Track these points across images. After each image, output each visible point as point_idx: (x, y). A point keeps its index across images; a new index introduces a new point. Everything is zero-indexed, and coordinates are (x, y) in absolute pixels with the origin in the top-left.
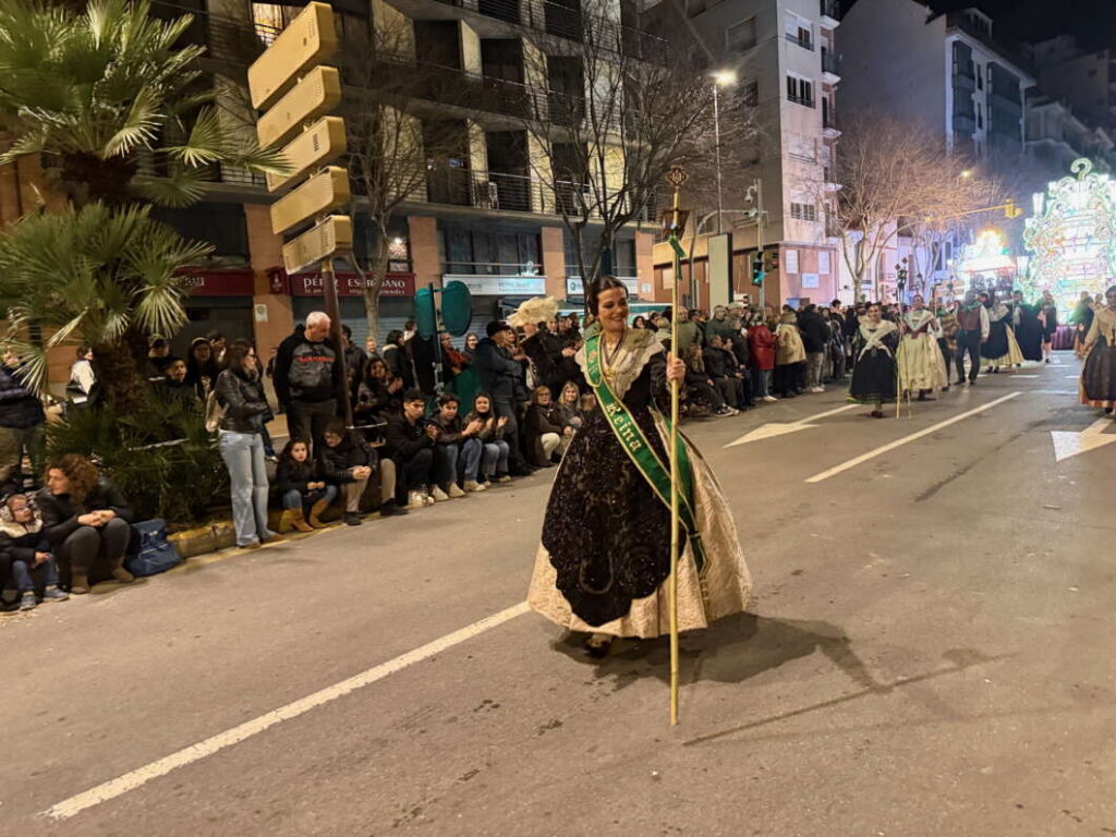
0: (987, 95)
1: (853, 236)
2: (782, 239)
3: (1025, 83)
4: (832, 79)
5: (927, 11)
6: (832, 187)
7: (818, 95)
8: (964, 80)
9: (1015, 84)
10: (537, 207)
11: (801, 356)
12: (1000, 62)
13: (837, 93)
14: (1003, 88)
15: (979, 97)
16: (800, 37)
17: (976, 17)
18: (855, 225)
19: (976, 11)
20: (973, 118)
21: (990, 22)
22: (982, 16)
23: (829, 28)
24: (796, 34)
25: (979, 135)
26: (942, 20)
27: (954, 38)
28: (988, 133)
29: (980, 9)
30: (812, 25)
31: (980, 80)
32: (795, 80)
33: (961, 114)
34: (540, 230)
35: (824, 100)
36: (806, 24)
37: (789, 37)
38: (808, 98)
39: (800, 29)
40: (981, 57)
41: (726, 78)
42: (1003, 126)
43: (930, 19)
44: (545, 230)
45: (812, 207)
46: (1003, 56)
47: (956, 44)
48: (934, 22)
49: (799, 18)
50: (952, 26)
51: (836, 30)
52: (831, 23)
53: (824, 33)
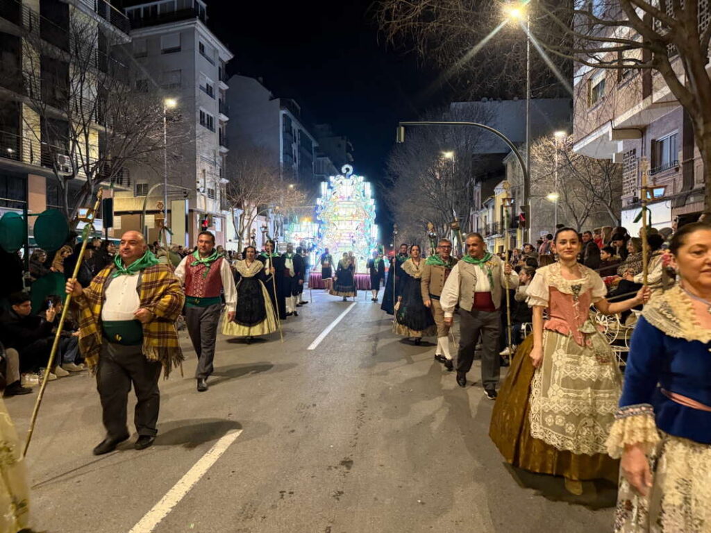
0: (299, 146)
1: (238, 212)
2: (196, 207)
3: (315, 144)
4: (224, 118)
5: (270, 94)
6: (225, 181)
7: (217, 126)
8: (288, 136)
9: (310, 143)
10: (27, 159)
12: (304, 130)
13: (226, 126)
14: (305, 144)
15: (295, 147)
16: (207, 90)
17: (294, 104)
18: (239, 206)
19: (293, 100)
20: (292, 156)
21: (299, 108)
22: (296, 104)
23: (223, 89)
24: (205, 87)
25: (295, 166)
26: (278, 100)
27: (283, 112)
28: (299, 165)
29: (295, 100)
30: (214, 84)
31: (295, 138)
32: (204, 113)
33: (287, 154)
34: (27, 176)
35: (220, 129)
36: (211, 82)
37: (201, 88)
38: (211, 126)
39: (207, 85)
40: (295, 125)
41: (171, 103)
42: (306, 163)
43: (271, 99)
44: (31, 177)
45: (212, 190)
46: (306, 129)
47: (284, 115)
48: (274, 101)
49: (207, 78)
50: (283, 105)
51: (227, 91)
52: (224, 87)
53: (220, 90)
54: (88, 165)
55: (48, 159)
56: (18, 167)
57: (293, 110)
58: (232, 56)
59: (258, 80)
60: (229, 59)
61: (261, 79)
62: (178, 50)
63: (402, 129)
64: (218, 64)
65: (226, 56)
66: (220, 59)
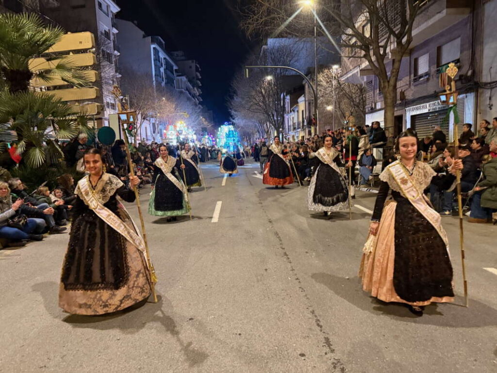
0: (165, 69)
2: (104, 116)
3: (175, 68)
4: (117, 53)
5: (143, 33)
7: (113, 59)
8: (158, 64)
9: (172, 67)
12: (168, 58)
13: (119, 59)
14: (169, 68)
15: (162, 70)
16: (105, 34)
17: (160, 40)
19: (160, 38)
20: (161, 77)
21: (164, 42)
22: (162, 40)
23: (115, 33)
25: (163, 84)
26: (150, 38)
27: (153, 46)
28: (165, 83)
29: (161, 37)
30: (109, 30)
31: (162, 64)
32: (104, 51)
33: (158, 76)
35: (115, 61)
36: (107, 28)
37: (102, 33)
38: (110, 59)
39: (105, 31)
40: (162, 55)
42: (170, 81)
43: (144, 37)
45: (113, 104)
46: (169, 56)
47: (154, 48)
48: (146, 38)
49: (105, 26)
50: (153, 42)
51: (117, 34)
52: (115, 31)
53: (113, 34)
57: (160, 44)
58: (119, 9)
59: (133, 23)
60: (117, 11)
61: (136, 22)
63: (247, 70)
64: (111, 15)
65: (115, 9)
66: (112, 12)
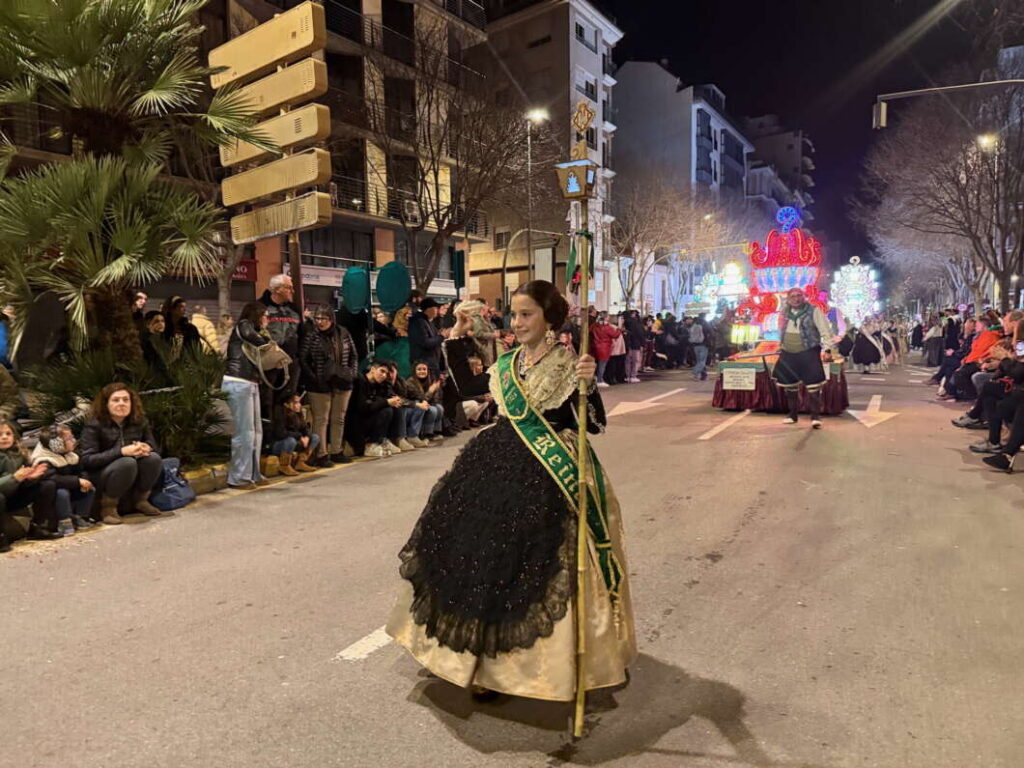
0: (721, 155)
1: (626, 261)
3: (747, 149)
4: (610, 127)
5: (678, 81)
6: (609, 219)
7: (601, 140)
8: (705, 142)
9: (740, 148)
10: (373, 209)
11: (622, 350)
12: (731, 130)
13: (613, 139)
14: (732, 151)
15: (715, 156)
16: (587, 90)
17: (714, 91)
18: (628, 252)
19: (714, 87)
20: (710, 172)
21: (723, 96)
22: (718, 91)
23: (608, 85)
24: (584, 86)
25: (715, 186)
26: (690, 89)
27: (696, 107)
28: (721, 185)
29: (718, 86)
30: (596, 80)
31: (716, 143)
33: (702, 168)
34: (374, 231)
35: (604, 144)
36: (591, 78)
37: (579, 88)
38: (592, 141)
39: (587, 83)
40: (717, 124)
41: (538, 115)
42: (732, 181)
43: (680, 89)
44: (377, 230)
46: (733, 126)
47: (699, 111)
48: (683, 91)
49: (586, 73)
50: (696, 97)
51: (614, 87)
52: (610, 81)
53: (605, 88)
54: (438, 210)
55: (395, 208)
56: (363, 220)
57: (713, 102)
58: (621, 35)
59: (659, 63)
60: (616, 39)
61: (665, 61)
62: (547, 40)
63: (884, 106)
64: (602, 50)
65: (612, 35)
66: (605, 42)
